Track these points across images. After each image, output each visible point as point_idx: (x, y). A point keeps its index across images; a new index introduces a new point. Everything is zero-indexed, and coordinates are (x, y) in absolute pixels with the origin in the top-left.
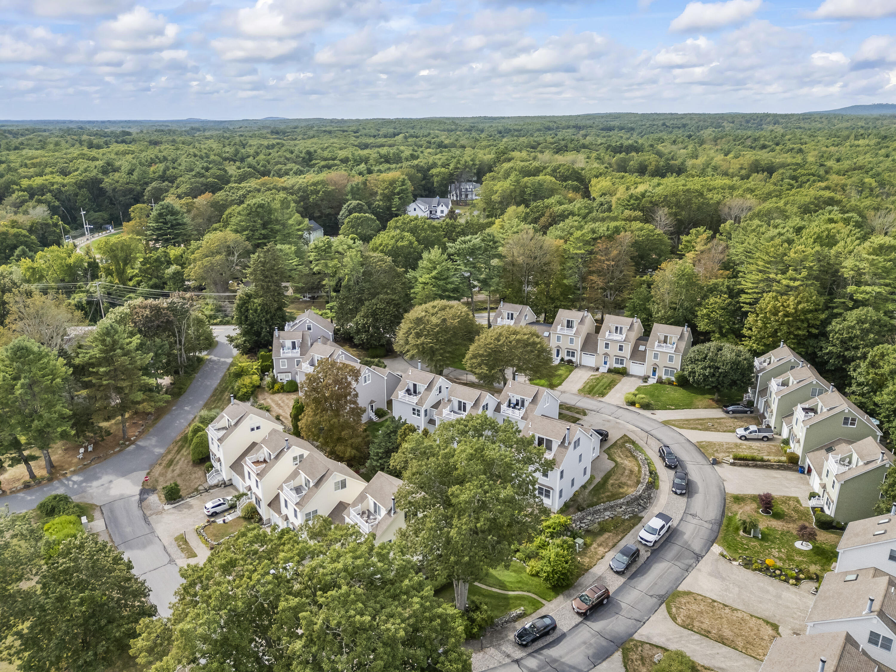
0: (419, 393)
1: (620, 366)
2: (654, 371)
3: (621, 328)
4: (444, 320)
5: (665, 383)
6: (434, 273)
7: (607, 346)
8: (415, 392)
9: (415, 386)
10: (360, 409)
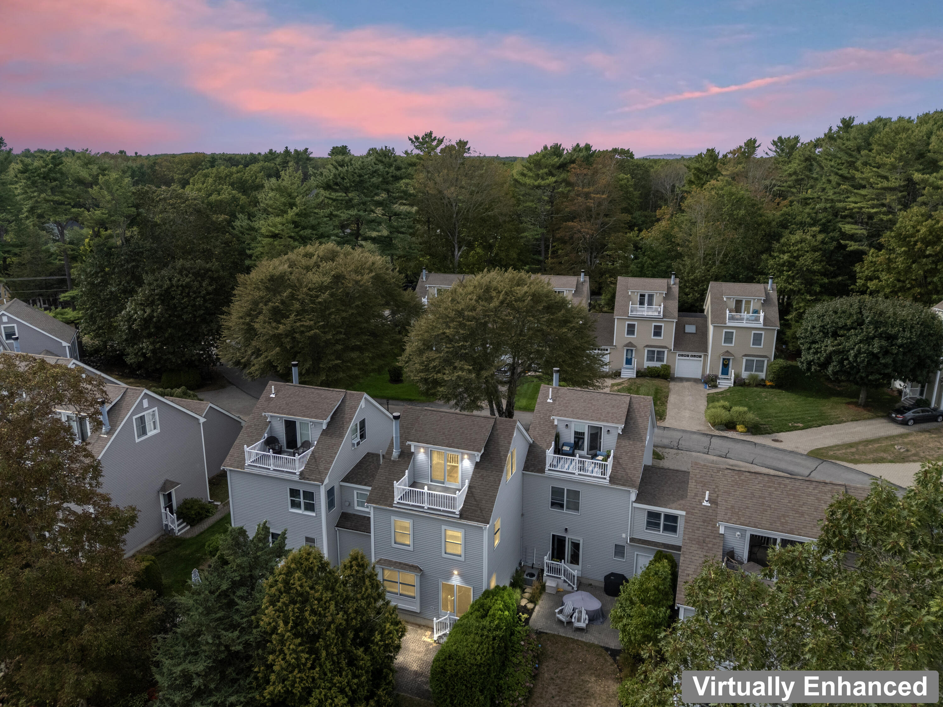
0: (307, 445)
1: (658, 364)
2: (726, 366)
3: (651, 296)
4: (338, 278)
5: (749, 385)
6: (291, 213)
7: (631, 330)
8: (292, 443)
9: (290, 426)
10: (114, 514)
